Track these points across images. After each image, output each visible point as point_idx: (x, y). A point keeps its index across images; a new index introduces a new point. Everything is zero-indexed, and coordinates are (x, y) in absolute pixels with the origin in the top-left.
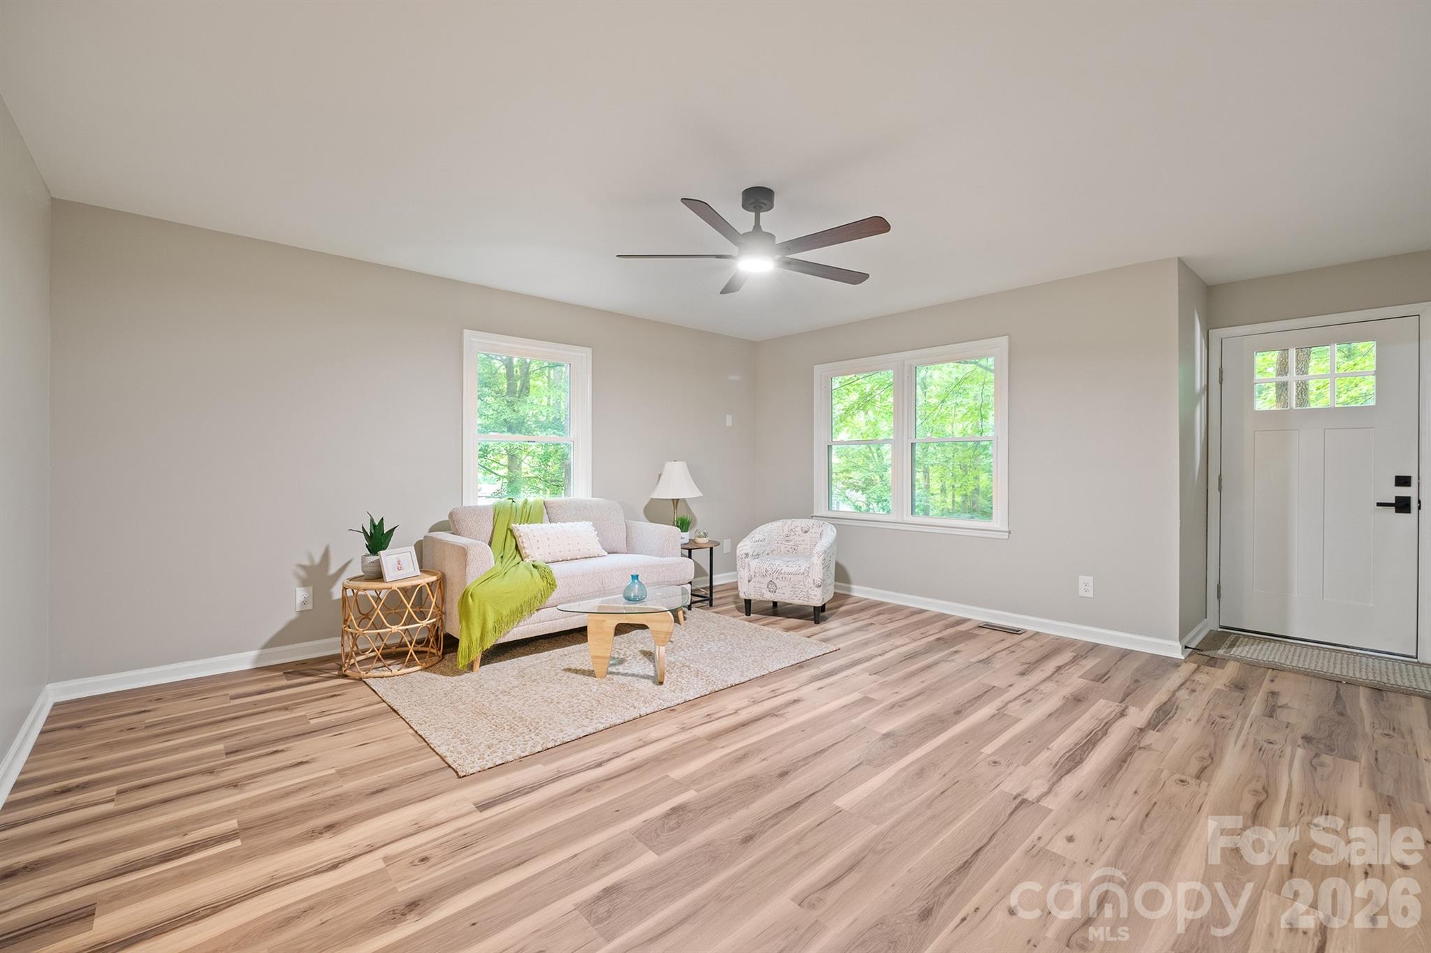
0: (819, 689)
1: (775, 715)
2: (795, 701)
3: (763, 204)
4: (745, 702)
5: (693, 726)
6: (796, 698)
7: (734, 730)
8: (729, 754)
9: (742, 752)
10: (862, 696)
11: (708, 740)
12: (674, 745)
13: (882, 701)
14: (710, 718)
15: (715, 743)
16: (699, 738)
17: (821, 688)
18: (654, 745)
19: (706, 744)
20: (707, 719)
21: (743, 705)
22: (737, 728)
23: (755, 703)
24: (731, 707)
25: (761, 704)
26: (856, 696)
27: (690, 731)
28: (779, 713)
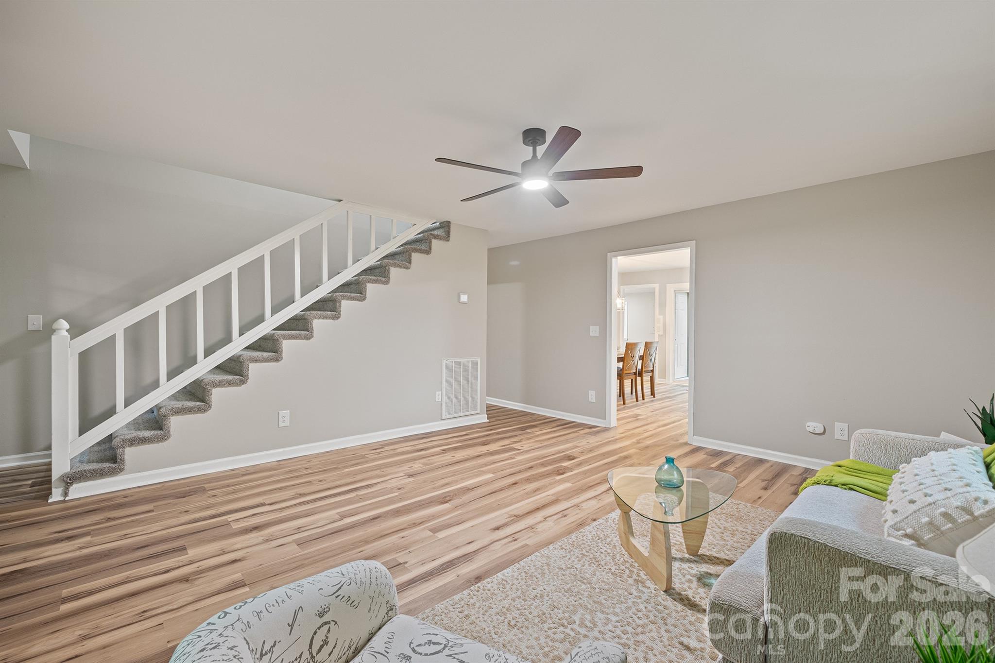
0: (473, 541)
1: (516, 516)
2: (498, 528)
4: (540, 527)
5: (573, 508)
6: (497, 531)
7: (544, 506)
8: (544, 492)
9: (538, 493)
10: (436, 534)
11: (558, 499)
12: (578, 496)
13: (425, 528)
14: (564, 514)
15: (554, 498)
16: (565, 500)
17: (469, 543)
18: (591, 497)
19: (560, 496)
20: (565, 513)
21: (541, 524)
22: (542, 506)
23: (531, 527)
24: (550, 523)
25: (527, 526)
26: (441, 535)
27: (573, 505)
28: (513, 518)
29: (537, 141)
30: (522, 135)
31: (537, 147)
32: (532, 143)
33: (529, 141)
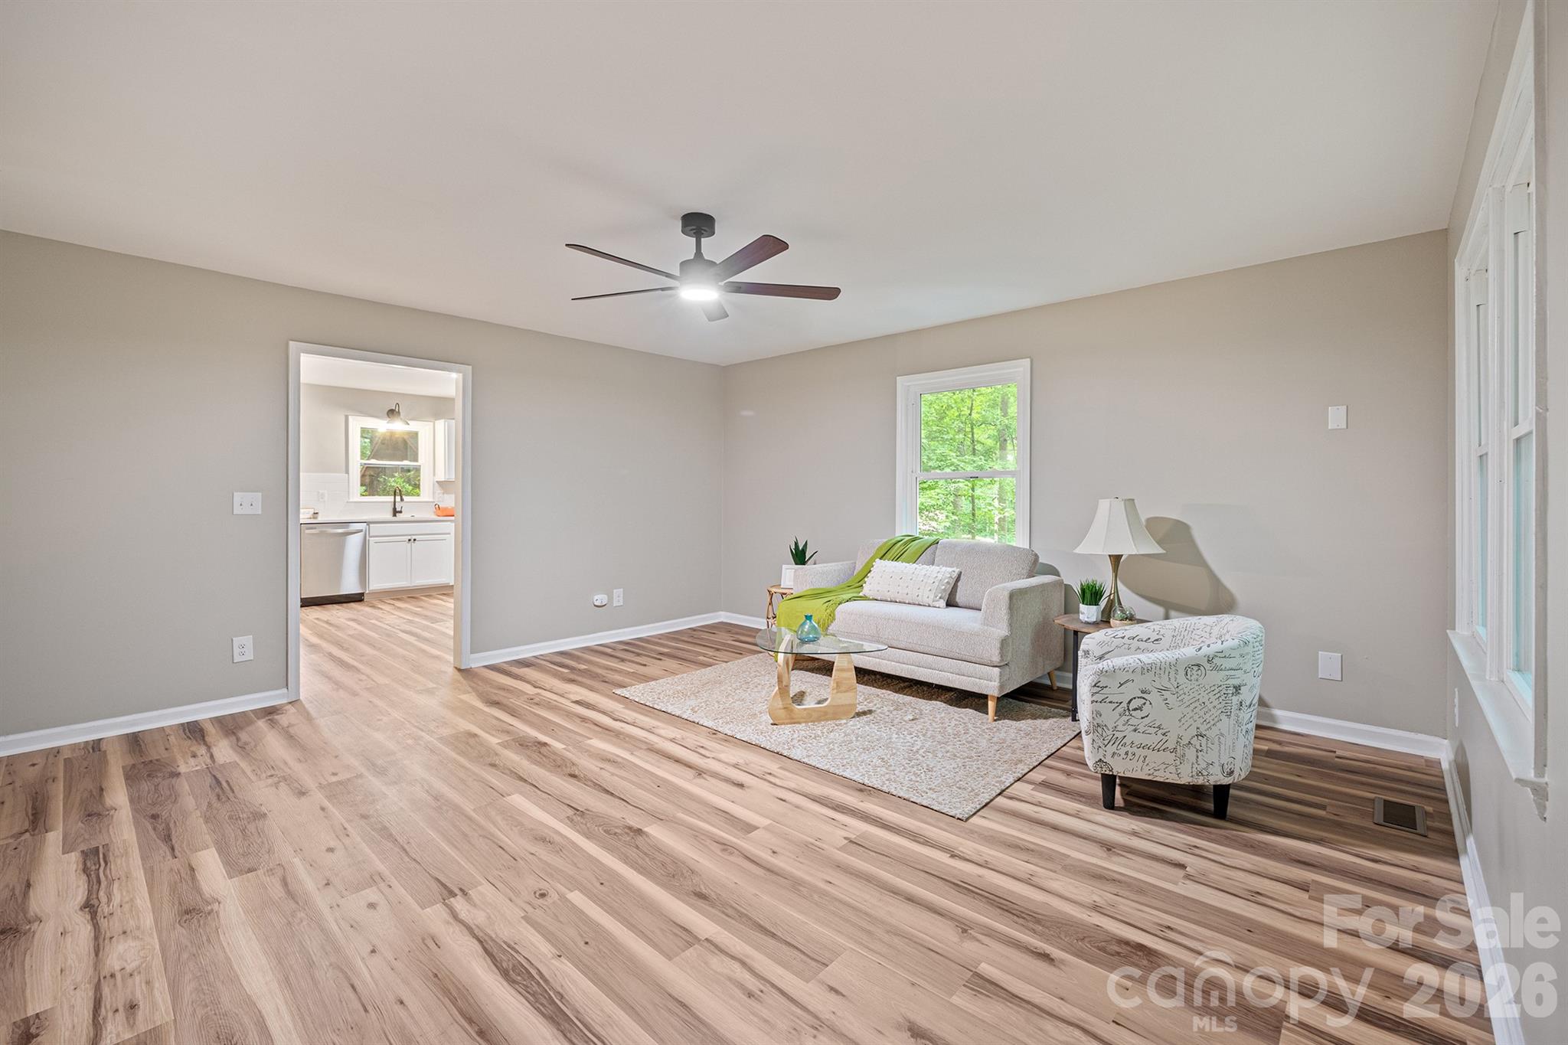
3: (705, 230)
29: (703, 232)
30: (681, 222)
31: (702, 239)
32: (694, 233)
33: (691, 230)
